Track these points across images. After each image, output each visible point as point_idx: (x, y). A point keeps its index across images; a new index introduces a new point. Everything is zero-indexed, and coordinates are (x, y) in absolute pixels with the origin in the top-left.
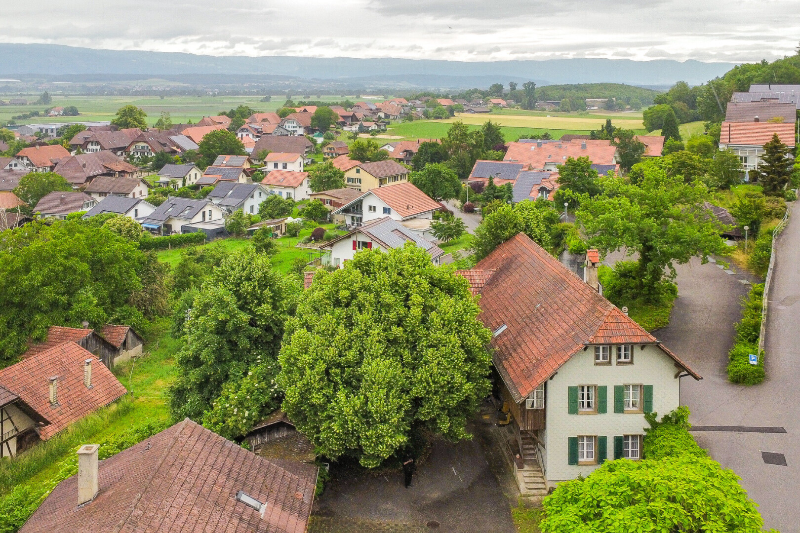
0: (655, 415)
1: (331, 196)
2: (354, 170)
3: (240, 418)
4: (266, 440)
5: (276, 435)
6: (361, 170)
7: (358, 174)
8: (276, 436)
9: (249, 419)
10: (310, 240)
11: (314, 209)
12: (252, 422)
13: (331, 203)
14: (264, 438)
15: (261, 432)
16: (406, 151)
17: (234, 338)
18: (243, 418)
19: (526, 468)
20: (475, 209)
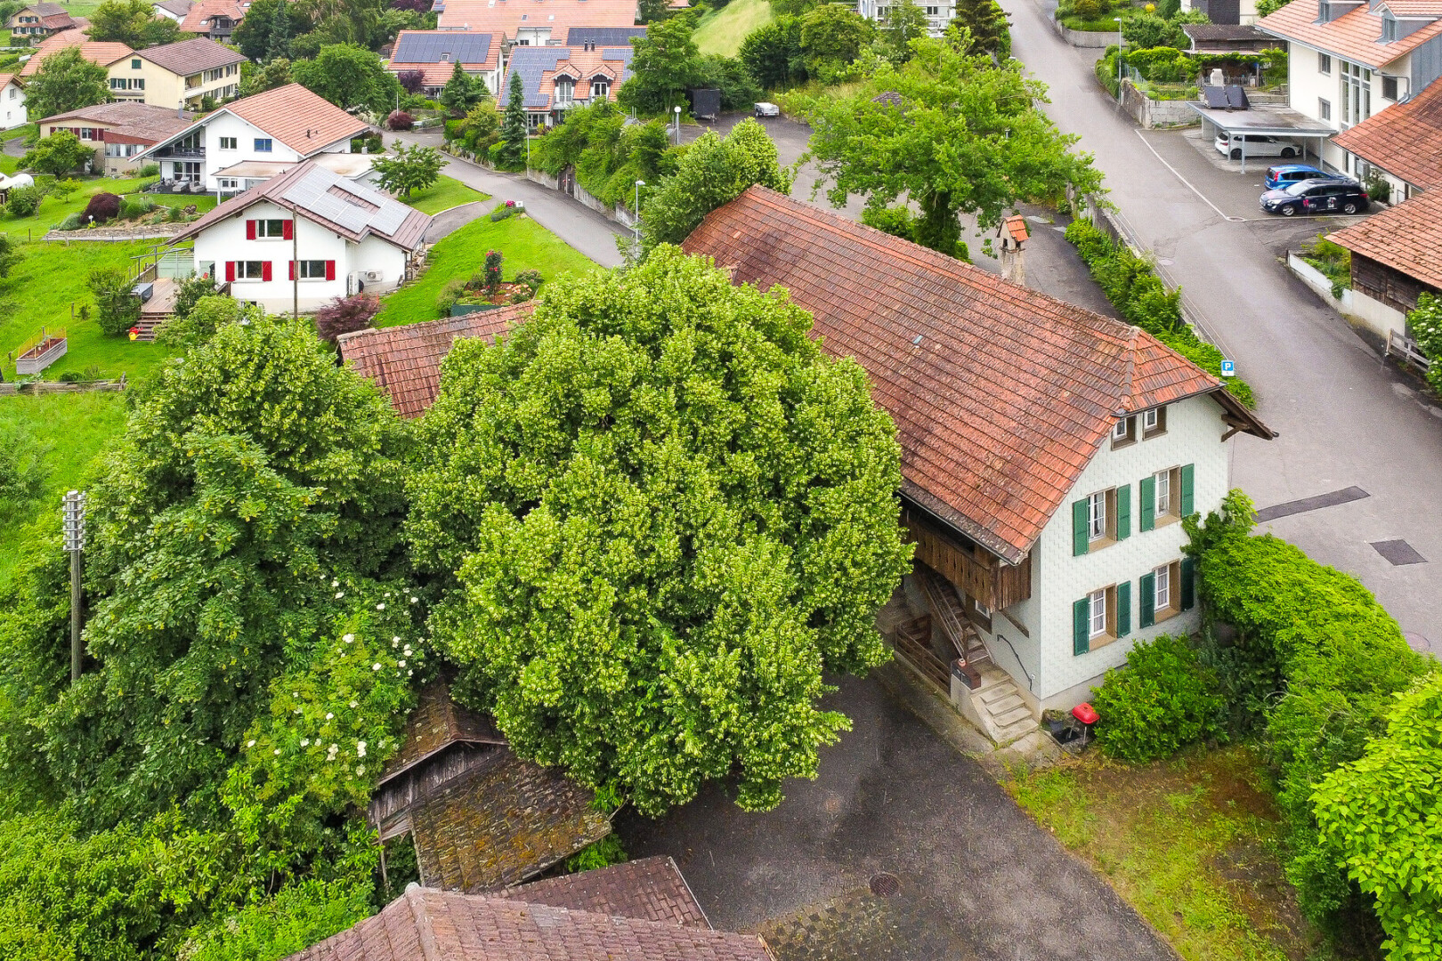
0: (1197, 517)
1: (95, 121)
2: (129, 62)
3: (346, 767)
4: (410, 799)
5: (436, 778)
6: (144, 63)
7: (137, 71)
8: (437, 780)
9: (370, 760)
10: (82, 222)
11: (58, 151)
12: (379, 767)
13: (94, 135)
14: (405, 794)
15: (397, 786)
16: (215, 18)
17: (275, 554)
18: (355, 763)
19: (985, 682)
20: (416, 123)
